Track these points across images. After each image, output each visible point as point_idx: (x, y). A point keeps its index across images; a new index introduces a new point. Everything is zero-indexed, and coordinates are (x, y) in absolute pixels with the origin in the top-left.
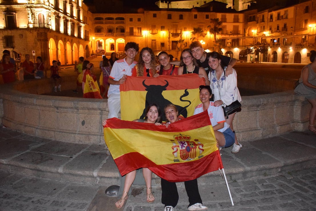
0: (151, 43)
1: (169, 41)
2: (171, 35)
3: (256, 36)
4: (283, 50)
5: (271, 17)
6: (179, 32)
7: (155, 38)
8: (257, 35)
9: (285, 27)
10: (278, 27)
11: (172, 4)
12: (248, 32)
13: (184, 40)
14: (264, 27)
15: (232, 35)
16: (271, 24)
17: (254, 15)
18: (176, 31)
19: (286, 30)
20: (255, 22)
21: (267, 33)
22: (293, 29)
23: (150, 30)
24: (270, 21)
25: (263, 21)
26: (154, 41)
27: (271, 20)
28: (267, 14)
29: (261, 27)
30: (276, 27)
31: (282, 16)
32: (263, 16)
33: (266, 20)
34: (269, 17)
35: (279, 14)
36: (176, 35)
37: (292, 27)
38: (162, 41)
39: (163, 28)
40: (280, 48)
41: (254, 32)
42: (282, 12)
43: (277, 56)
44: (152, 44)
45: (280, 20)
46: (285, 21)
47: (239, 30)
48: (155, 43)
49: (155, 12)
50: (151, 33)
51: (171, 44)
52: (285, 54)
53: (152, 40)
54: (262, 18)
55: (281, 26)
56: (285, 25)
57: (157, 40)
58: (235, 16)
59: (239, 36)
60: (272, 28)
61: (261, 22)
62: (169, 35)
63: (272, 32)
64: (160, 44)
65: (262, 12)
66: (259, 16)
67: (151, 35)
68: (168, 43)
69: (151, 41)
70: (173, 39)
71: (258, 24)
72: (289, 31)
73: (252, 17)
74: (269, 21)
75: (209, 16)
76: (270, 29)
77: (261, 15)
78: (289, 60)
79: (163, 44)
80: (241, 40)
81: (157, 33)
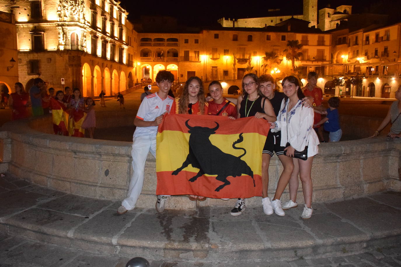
0: (211, 71)
1: (234, 69)
2: (237, 61)
3: (347, 62)
4: (383, 81)
5: (367, 38)
6: (247, 57)
7: (216, 64)
8: (349, 61)
9: (386, 52)
10: (376, 52)
11: (239, 22)
12: (337, 57)
13: (253, 67)
14: (358, 51)
15: (315, 61)
16: (366, 47)
17: (344, 36)
18: (244, 55)
19: (388, 56)
20: (345, 45)
21: (361, 59)
22: (397, 54)
23: (210, 54)
24: (366, 44)
25: (356, 43)
26: (215, 68)
27: (367, 42)
28: (361, 35)
29: (354, 51)
30: (374, 52)
31: (382, 37)
32: (357, 38)
33: (360, 42)
34: (364, 39)
35: (377, 35)
36: (243, 61)
37: (395, 52)
38: (225, 69)
39: (226, 52)
40: (379, 78)
41: (345, 57)
42: (382, 32)
43: (374, 88)
45: (380, 42)
46: (386, 44)
47: (325, 55)
48: (217, 71)
49: (216, 32)
50: (211, 59)
51: (237, 72)
52: (385, 87)
53: (213, 67)
54: (354, 40)
55: (381, 50)
56: (386, 50)
57: (219, 67)
58: (319, 37)
59: (325, 63)
60: (368, 52)
61: (355, 45)
62: (235, 61)
63: (368, 59)
64: (222, 73)
65: (355, 32)
66: (351, 37)
67: (211, 60)
68: (233, 71)
69: (211, 68)
70: (239, 66)
71: (350, 48)
72: (392, 56)
73: (342, 39)
74: (364, 44)
75: (286, 37)
76: (366, 54)
77: (354, 36)
78: (391, 94)
79: (226, 73)
80: (328, 68)
81: (218, 59)
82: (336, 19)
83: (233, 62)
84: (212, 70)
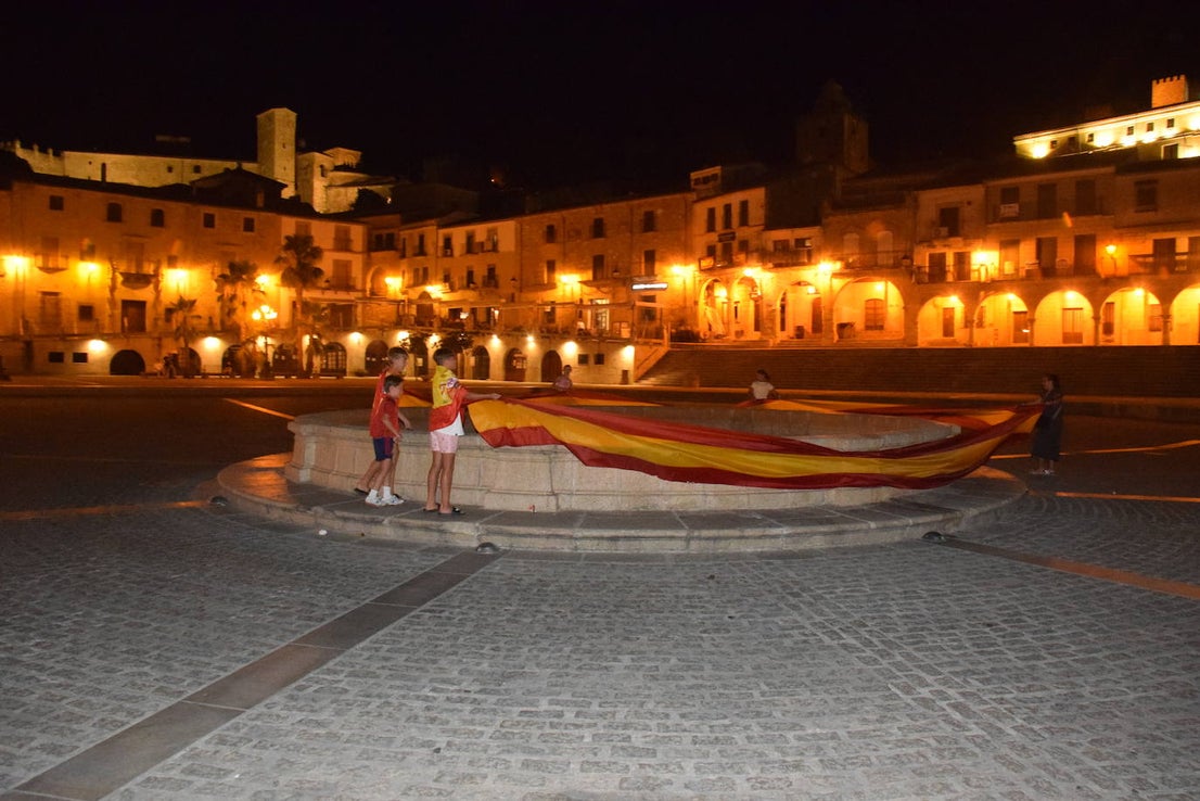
0: (39, 305)
1: (112, 302)
2: (120, 279)
3: (401, 297)
4: (506, 343)
5: (448, 242)
6: (149, 269)
7: (57, 287)
8: (404, 293)
9: (491, 277)
10: (470, 274)
11: (66, 161)
12: (372, 280)
14: (426, 270)
15: (328, 289)
16: (446, 262)
17: (392, 231)
18: (139, 265)
19: (496, 286)
20: (393, 252)
21: (436, 290)
22: (517, 284)
23: (36, 254)
24: (445, 255)
25: (421, 251)
26: (50, 296)
27: (449, 251)
28: (434, 234)
29: (416, 271)
30: (465, 274)
31: (482, 244)
32: (422, 238)
33: (430, 248)
34: (441, 244)
35: (470, 238)
36: (138, 279)
37: (514, 279)
38: (84, 300)
39: (88, 254)
41: (394, 283)
42: (481, 231)
43: (488, 360)
44: (43, 308)
45: (477, 253)
46: (491, 259)
47: (353, 275)
48: (57, 305)
50: (41, 269)
51: (118, 311)
52: (512, 356)
53: (45, 293)
54: (417, 243)
55: (480, 273)
56: (491, 271)
57: (66, 294)
58: (337, 230)
59: (353, 296)
60: (452, 275)
61: (416, 255)
62: (114, 279)
63: (452, 289)
64: (75, 311)
65: (420, 224)
66: (408, 235)
67: (37, 271)
68: (107, 306)
69: (40, 295)
70: (125, 293)
71: (405, 261)
72: (506, 287)
73: (384, 238)
74: (440, 254)
75: (256, 223)
76: (446, 279)
77: (416, 232)
78: (528, 373)
79: (86, 312)
80: (359, 309)
81: (62, 270)
82: (339, 183)
83: (109, 282)
84: (43, 302)
